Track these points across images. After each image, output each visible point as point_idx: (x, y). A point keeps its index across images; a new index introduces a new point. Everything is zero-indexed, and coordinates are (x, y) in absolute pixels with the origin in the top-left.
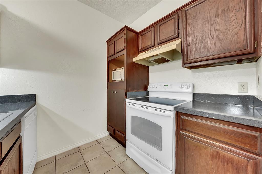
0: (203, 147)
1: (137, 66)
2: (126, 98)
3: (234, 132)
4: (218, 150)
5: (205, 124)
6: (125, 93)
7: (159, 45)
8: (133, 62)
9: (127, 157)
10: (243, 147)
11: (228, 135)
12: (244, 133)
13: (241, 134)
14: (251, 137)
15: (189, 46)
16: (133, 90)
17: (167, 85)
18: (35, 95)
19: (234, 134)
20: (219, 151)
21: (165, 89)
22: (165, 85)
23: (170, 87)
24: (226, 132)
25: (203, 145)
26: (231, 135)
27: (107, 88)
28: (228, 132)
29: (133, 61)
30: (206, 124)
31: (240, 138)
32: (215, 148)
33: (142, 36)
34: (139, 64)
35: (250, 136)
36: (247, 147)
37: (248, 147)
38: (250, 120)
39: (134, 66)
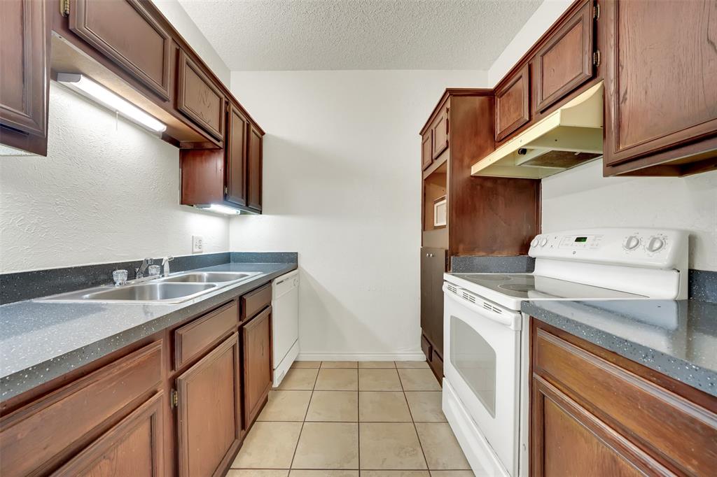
0: (582, 434)
1: (489, 184)
2: (450, 270)
3: (653, 403)
4: (615, 455)
5: (582, 361)
6: (446, 260)
7: (543, 114)
8: (472, 176)
9: (443, 418)
10: (680, 463)
11: (639, 409)
12: (680, 414)
13: (672, 413)
14: (701, 432)
15: (625, 99)
16: (473, 250)
17: (584, 239)
18: (297, 253)
19: (653, 410)
20: (619, 459)
21: (574, 253)
22: (579, 240)
23: (592, 245)
24: (633, 397)
25: (580, 428)
26: (646, 412)
27: (422, 245)
28: (638, 400)
29: (472, 174)
30: (586, 363)
31: (670, 429)
32: (609, 448)
33: (501, 97)
34: (495, 180)
35: (698, 428)
36: (689, 467)
37: (692, 465)
38: (692, 368)
39: (479, 187)
